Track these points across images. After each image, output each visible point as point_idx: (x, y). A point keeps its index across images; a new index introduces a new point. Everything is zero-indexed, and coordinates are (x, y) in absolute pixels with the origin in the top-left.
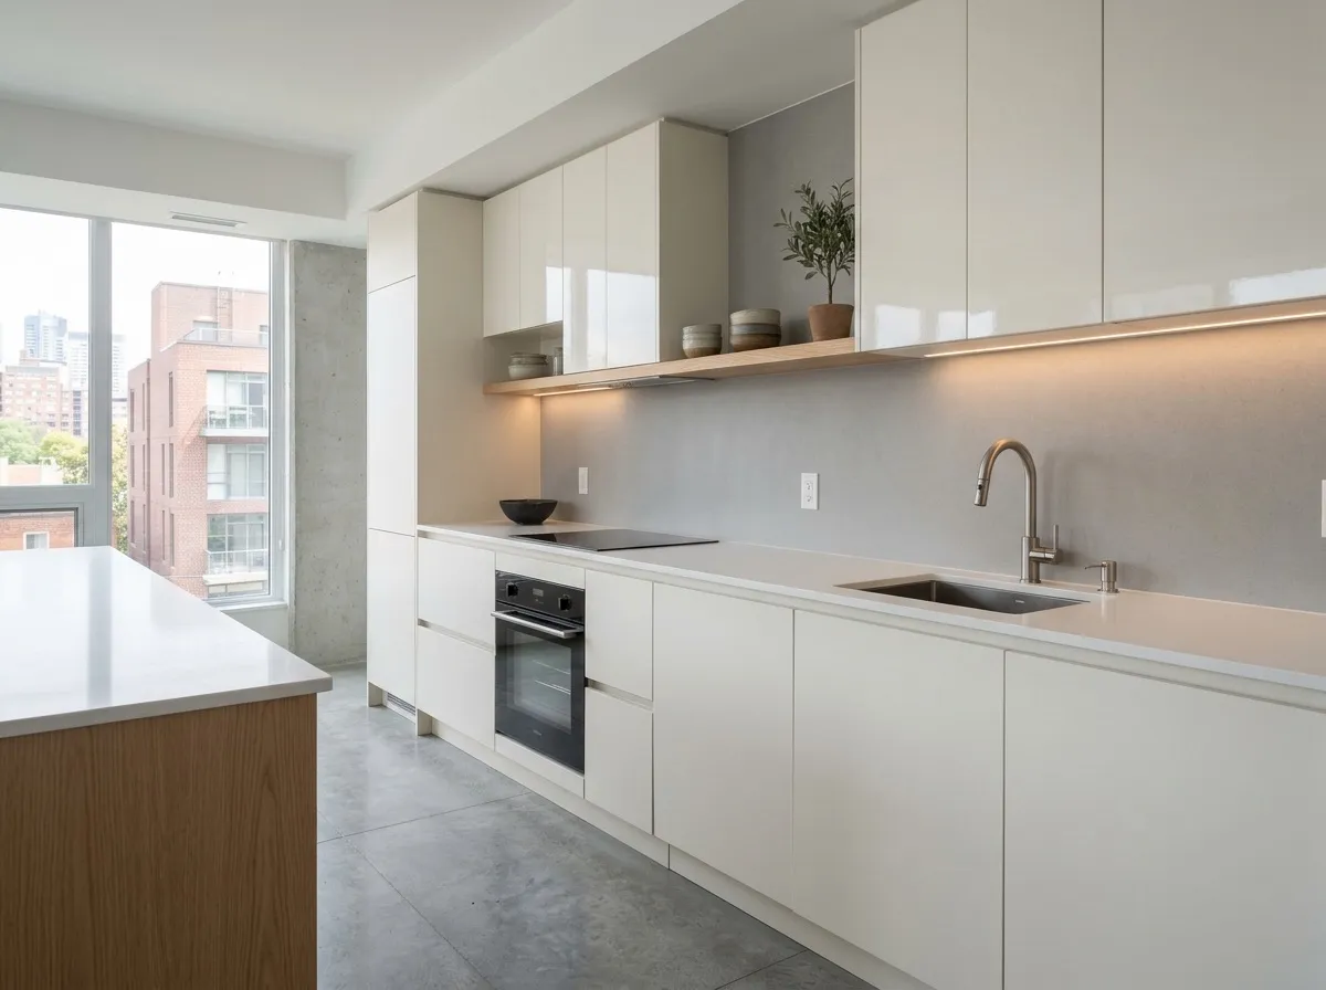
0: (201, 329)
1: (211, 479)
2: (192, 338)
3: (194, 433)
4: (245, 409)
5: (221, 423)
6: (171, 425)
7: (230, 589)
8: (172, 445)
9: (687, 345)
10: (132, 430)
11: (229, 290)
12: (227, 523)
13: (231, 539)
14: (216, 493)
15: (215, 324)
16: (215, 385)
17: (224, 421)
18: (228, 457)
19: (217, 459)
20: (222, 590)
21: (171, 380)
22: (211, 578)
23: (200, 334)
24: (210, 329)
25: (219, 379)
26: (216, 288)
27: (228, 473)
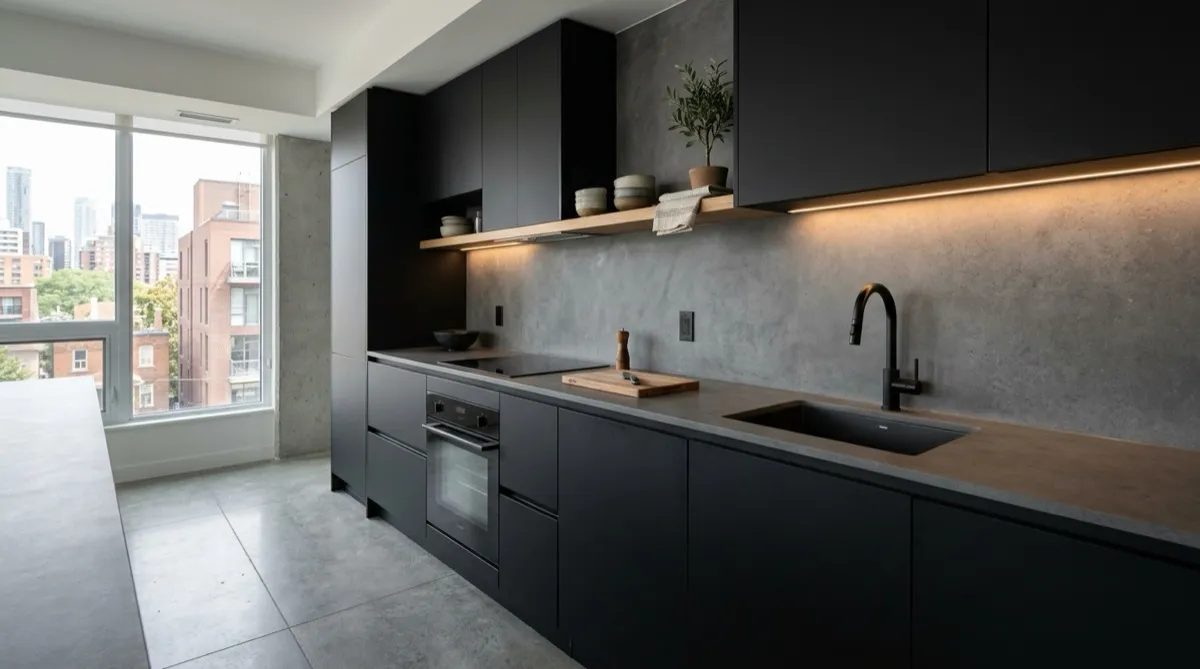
0: (228, 211)
1: (233, 311)
2: (221, 216)
3: (221, 281)
4: (256, 264)
5: (240, 273)
6: (206, 275)
7: (246, 386)
8: (207, 289)
9: (579, 206)
10: (181, 278)
11: (247, 185)
12: (245, 343)
13: (247, 354)
14: (237, 321)
15: (238, 208)
16: (236, 247)
17: (242, 273)
18: (245, 297)
19: (238, 297)
20: (241, 387)
21: (206, 244)
22: (235, 379)
23: (228, 214)
24: (235, 211)
25: (240, 244)
26: (238, 184)
27: (245, 309)
